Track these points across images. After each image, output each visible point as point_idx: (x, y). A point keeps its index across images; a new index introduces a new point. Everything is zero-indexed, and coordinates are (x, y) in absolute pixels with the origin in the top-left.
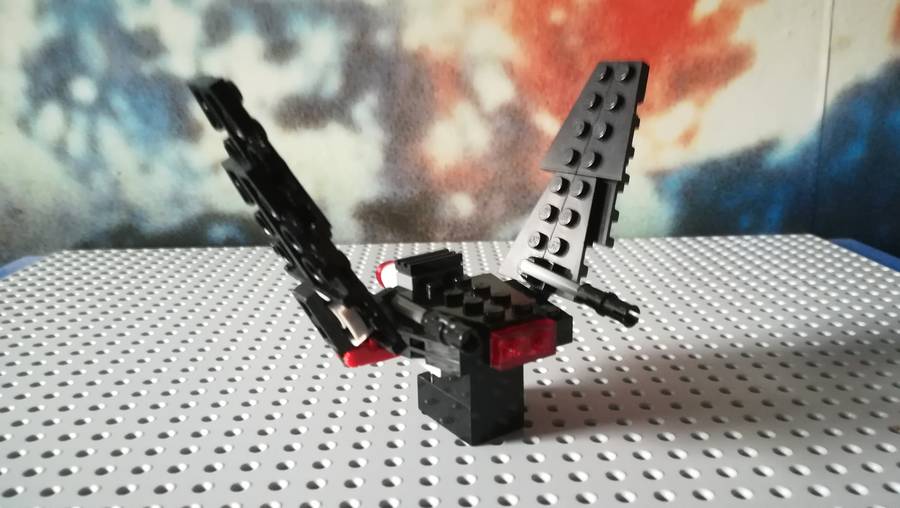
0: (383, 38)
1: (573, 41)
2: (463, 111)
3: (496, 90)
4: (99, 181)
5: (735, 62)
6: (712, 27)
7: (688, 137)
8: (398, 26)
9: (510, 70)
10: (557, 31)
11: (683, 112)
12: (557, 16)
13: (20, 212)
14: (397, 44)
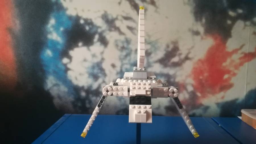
0: (172, 80)
1: (204, 81)
2: (185, 92)
3: (190, 89)
4: (123, 101)
5: (231, 86)
6: (227, 80)
7: (223, 98)
8: (175, 78)
9: (193, 86)
10: (201, 80)
11: (222, 94)
12: (201, 77)
13: (108, 105)
14: (174, 81)
